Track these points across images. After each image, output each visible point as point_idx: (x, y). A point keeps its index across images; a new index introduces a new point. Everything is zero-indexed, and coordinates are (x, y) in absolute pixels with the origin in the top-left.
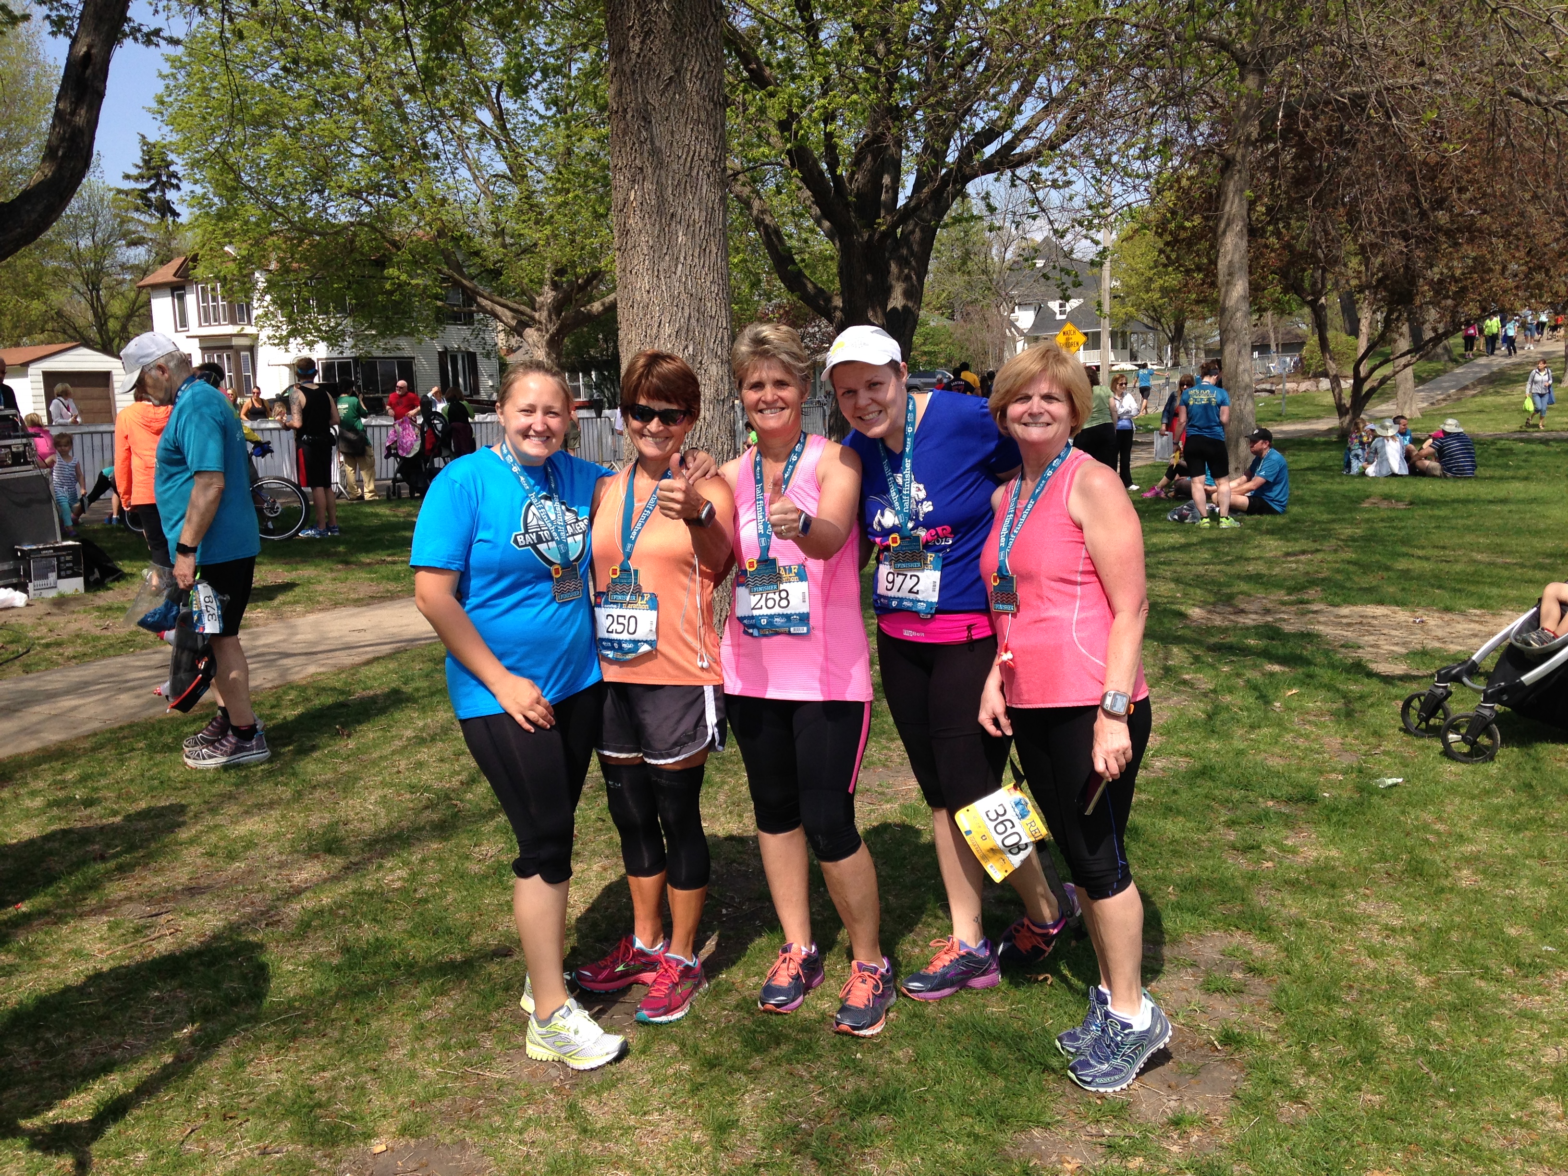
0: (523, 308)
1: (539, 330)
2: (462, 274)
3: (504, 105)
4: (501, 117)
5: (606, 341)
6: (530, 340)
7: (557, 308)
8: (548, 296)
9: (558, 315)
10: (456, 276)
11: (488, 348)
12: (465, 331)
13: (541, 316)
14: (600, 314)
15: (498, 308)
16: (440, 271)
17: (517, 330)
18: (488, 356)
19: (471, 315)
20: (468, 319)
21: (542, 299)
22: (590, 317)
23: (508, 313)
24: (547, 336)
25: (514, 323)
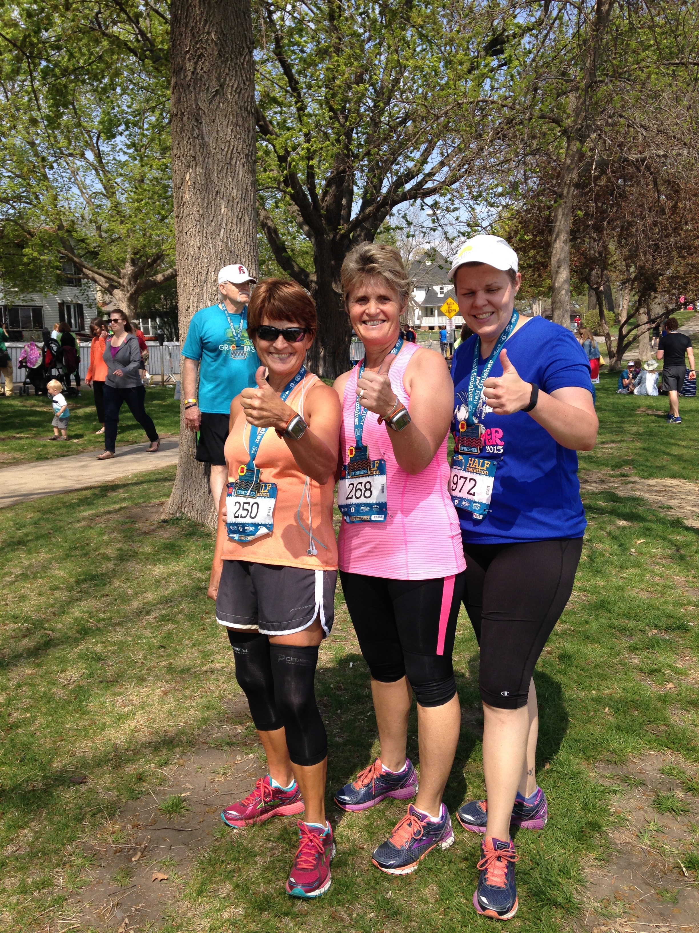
0: (112, 276)
1: (122, 290)
2: (73, 253)
3: (101, 148)
4: (99, 155)
5: (166, 299)
6: (117, 297)
7: (135, 277)
8: (128, 269)
9: (135, 281)
10: (70, 255)
11: (91, 301)
12: (76, 291)
13: (124, 282)
14: (162, 282)
15: (97, 277)
16: (59, 252)
17: (109, 290)
18: (90, 306)
19: (79, 280)
20: (78, 283)
21: (125, 271)
22: (155, 284)
23: (103, 280)
24: (128, 295)
25: (107, 285)
